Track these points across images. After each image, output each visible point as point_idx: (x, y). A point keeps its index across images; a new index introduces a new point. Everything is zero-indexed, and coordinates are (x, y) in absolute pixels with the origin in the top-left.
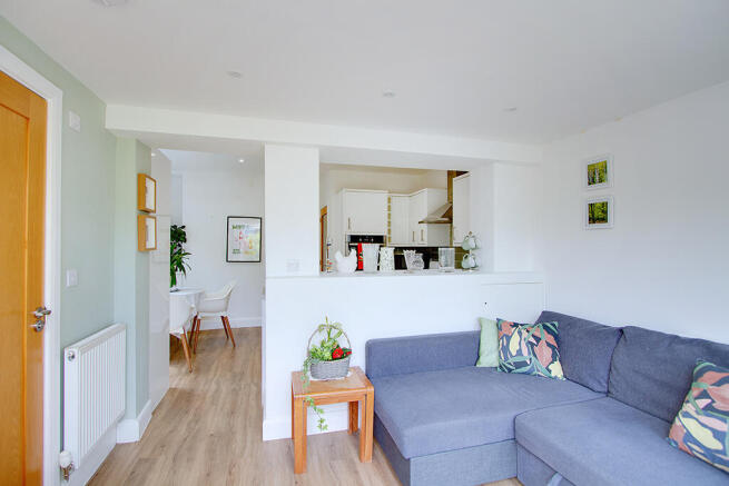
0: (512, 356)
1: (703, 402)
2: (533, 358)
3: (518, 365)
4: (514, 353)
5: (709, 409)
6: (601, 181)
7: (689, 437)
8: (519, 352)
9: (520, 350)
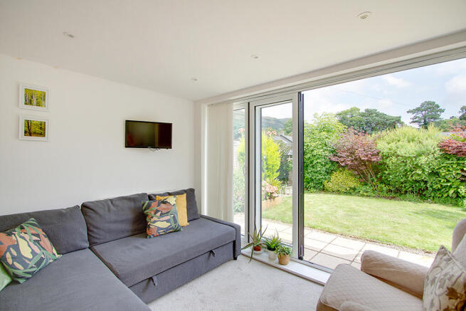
0: (30, 260)
1: (159, 214)
2: (44, 252)
3: (38, 264)
4: (31, 257)
5: (162, 215)
6: (38, 104)
7: (159, 228)
8: (33, 253)
9: (32, 250)
